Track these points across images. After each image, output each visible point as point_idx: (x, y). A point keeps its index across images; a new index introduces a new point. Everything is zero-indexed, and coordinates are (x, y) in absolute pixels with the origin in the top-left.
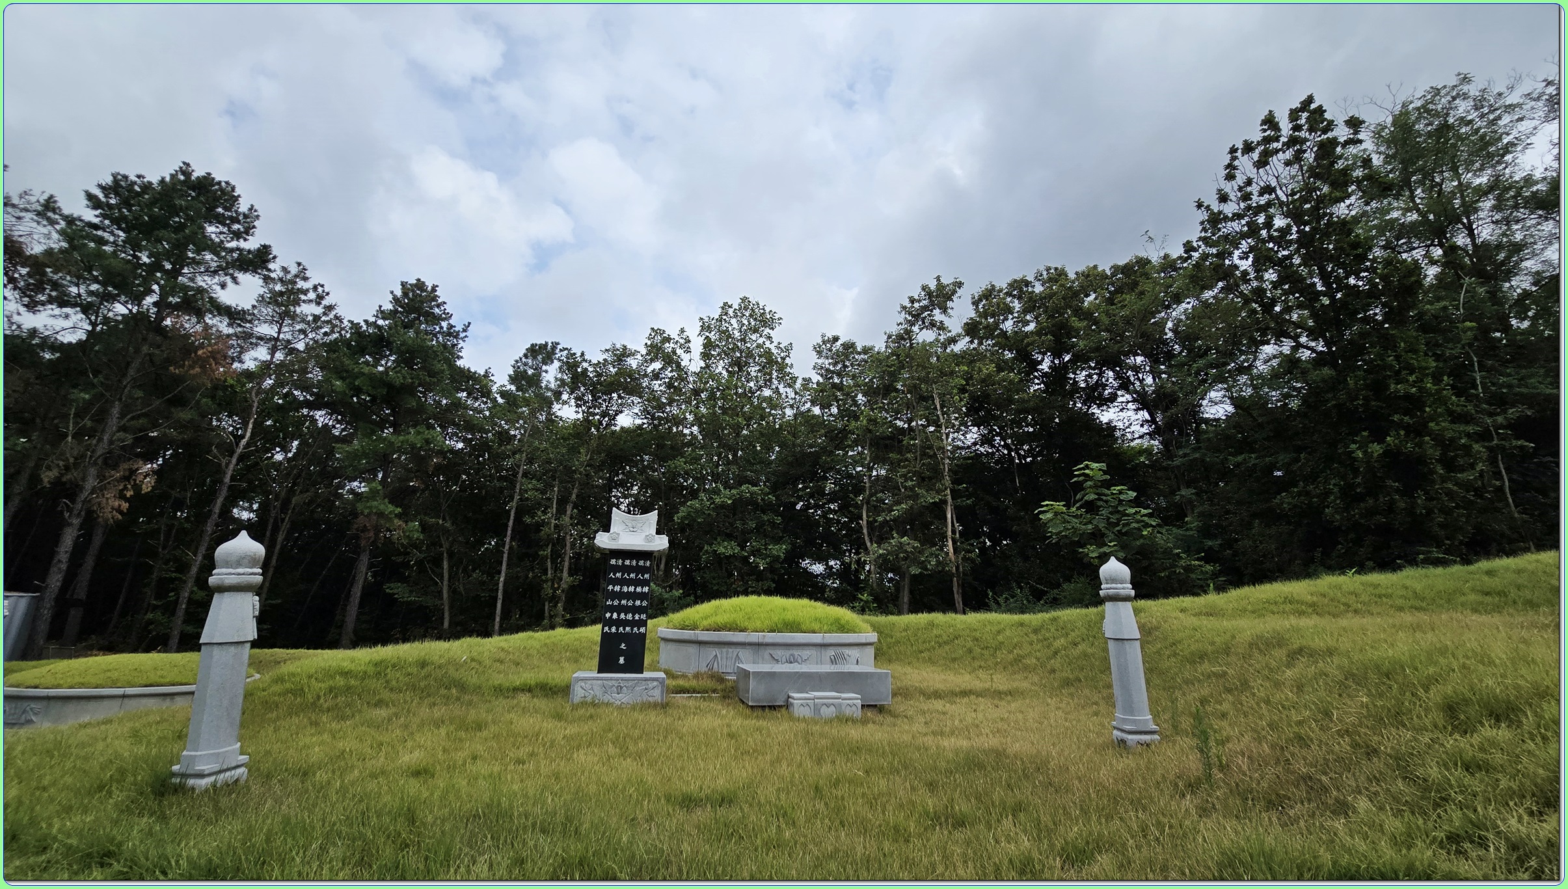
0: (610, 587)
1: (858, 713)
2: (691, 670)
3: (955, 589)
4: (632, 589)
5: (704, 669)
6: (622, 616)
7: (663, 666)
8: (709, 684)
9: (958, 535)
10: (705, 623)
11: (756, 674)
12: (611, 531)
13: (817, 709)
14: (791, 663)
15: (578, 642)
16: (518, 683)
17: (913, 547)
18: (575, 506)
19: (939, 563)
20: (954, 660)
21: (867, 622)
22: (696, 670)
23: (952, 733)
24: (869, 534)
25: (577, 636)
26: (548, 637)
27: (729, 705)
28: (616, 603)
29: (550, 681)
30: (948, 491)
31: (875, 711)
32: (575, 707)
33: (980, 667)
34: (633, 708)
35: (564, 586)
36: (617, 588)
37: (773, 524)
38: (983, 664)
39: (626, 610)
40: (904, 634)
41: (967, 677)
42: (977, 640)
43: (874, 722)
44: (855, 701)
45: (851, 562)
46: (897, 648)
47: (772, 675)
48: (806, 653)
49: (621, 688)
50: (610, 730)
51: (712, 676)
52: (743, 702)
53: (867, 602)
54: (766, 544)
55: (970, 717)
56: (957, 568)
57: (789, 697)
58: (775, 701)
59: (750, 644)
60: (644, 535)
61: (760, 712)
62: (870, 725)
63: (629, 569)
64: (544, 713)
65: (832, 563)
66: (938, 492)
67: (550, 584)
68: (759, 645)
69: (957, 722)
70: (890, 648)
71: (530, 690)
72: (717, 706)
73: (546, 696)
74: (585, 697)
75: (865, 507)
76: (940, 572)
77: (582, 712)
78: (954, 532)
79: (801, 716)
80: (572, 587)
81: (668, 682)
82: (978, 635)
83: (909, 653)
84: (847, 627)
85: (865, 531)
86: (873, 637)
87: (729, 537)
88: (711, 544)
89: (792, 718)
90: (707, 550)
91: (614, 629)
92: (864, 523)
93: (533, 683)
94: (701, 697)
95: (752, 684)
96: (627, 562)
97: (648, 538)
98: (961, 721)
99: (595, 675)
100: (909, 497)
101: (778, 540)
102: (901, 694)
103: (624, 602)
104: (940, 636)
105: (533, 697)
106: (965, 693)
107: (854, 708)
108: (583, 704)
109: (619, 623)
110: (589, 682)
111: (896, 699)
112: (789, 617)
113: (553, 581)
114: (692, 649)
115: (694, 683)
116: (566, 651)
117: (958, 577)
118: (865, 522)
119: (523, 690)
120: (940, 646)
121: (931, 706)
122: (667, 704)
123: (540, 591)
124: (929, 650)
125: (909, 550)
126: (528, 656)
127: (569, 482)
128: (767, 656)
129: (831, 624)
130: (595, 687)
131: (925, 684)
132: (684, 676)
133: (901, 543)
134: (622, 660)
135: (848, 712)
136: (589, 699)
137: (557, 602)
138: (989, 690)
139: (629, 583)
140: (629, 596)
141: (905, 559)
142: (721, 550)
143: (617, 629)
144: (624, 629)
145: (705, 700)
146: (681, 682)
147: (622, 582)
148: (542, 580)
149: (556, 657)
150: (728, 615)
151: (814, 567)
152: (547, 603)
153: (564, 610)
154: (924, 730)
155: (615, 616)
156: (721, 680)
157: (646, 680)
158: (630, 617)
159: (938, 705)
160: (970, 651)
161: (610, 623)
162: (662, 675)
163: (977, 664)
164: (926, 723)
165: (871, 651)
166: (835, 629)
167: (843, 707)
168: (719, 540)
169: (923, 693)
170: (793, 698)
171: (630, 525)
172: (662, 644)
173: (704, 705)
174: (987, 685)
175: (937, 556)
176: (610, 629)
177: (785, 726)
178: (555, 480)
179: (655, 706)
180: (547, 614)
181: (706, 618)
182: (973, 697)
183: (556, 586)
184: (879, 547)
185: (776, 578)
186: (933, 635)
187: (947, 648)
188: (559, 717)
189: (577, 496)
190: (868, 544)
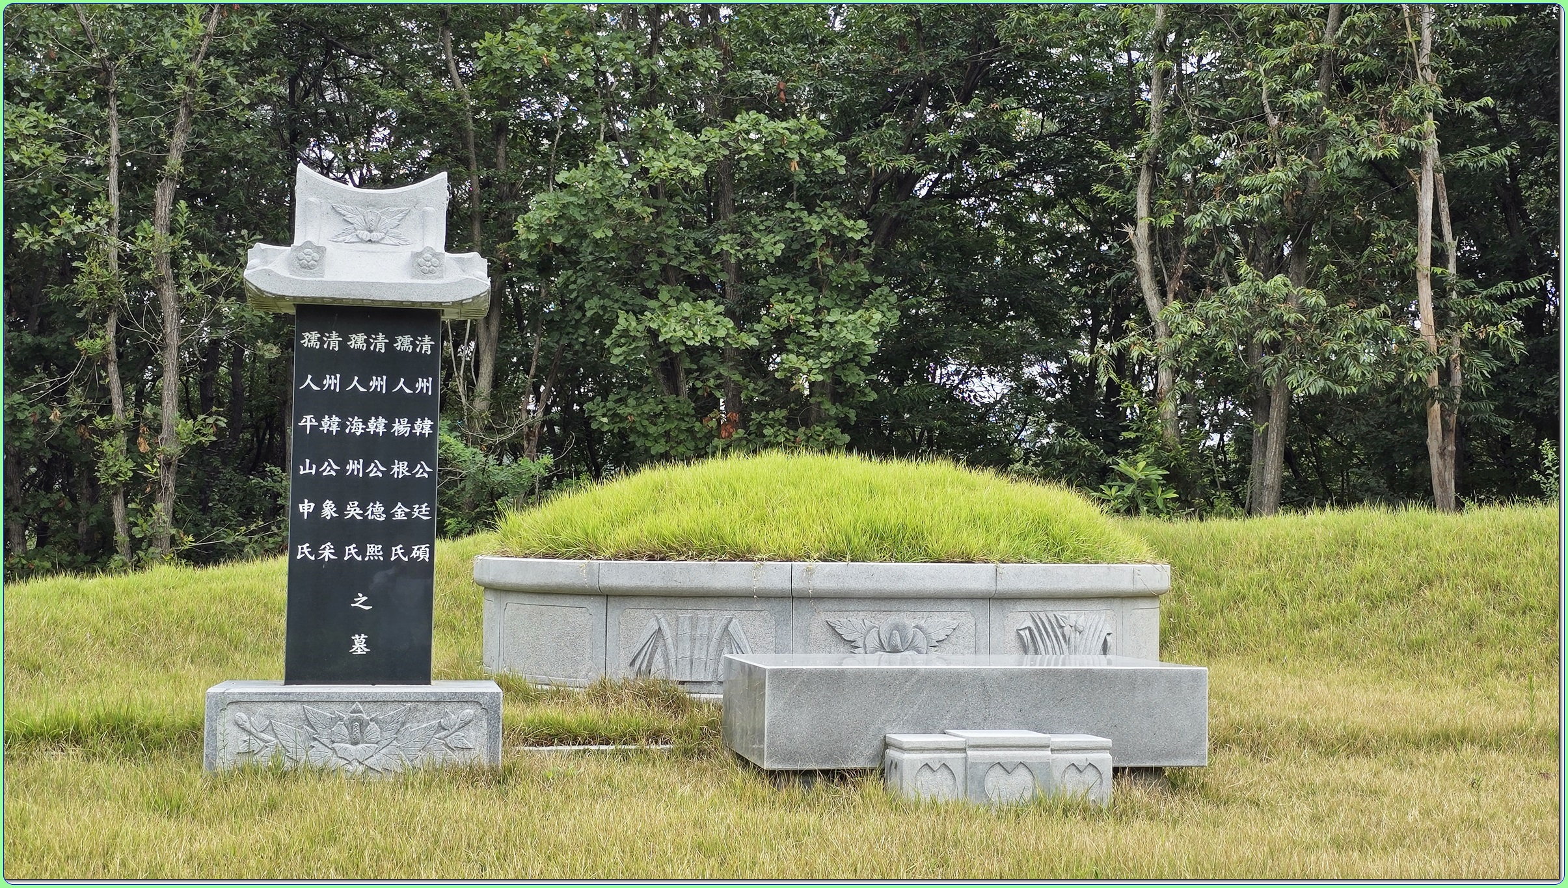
0: (308, 421)
1: (1104, 790)
2: (585, 676)
3: (1434, 443)
4: (377, 425)
5: (620, 672)
6: (353, 510)
7: (495, 669)
8: (638, 715)
9: (1452, 269)
10: (624, 535)
11: (784, 677)
12: (298, 240)
13: (973, 777)
14: (895, 650)
15: (224, 606)
16: (38, 719)
17: (1303, 308)
18: (184, 192)
19: (1385, 359)
20: (1416, 648)
21: (1143, 533)
22: (595, 677)
23: (1398, 841)
24: (1156, 273)
25: (217, 587)
26: (127, 592)
27: (702, 771)
28: (329, 469)
29: (138, 711)
30: (1430, 124)
31: (1155, 786)
32: (219, 782)
33: (1500, 666)
34: (404, 781)
35: (171, 448)
36: (331, 424)
37: (838, 243)
38: (1509, 658)
39: (365, 491)
40: (1258, 572)
41: (1456, 696)
42: (1496, 587)
43: (1152, 816)
44: (1093, 757)
45: (1094, 366)
46: (1234, 616)
47: (834, 680)
48: (939, 621)
49: (363, 724)
50: (333, 839)
51: (648, 694)
52: (746, 763)
53: (1145, 485)
54: (817, 311)
55: (1458, 801)
56: (1445, 373)
57: (886, 745)
58: (844, 757)
59: (766, 596)
60: (406, 253)
61: (797, 789)
62: (1140, 825)
63: (368, 363)
64: (125, 798)
65: (1032, 371)
66: (1396, 124)
67: (121, 440)
68: (794, 598)
69: (1414, 813)
70: (1211, 615)
71: (77, 738)
72: (664, 774)
73: (130, 754)
74: (250, 752)
75: (1144, 181)
76: (1390, 388)
77: (240, 792)
78: (1438, 257)
79: (926, 797)
80: (195, 453)
81: (508, 710)
82: (1499, 571)
83: (1272, 629)
84: (1070, 544)
85: (1143, 260)
86: (1158, 576)
87: (699, 287)
88: (639, 312)
89: (896, 805)
90: (625, 333)
91: (327, 552)
92: (1139, 235)
93: (86, 717)
94: (614, 755)
95: (772, 709)
96: (358, 341)
97: (421, 265)
98: (1426, 813)
99: (279, 687)
100: (1298, 143)
101: (857, 296)
102: (1240, 742)
103: (354, 467)
104: (1375, 577)
105: (89, 757)
106: (1444, 740)
107: (1090, 776)
108: (247, 772)
109: (342, 532)
110: (261, 709)
111: (1223, 756)
112: (888, 513)
113: (133, 435)
114: (585, 615)
115: (591, 714)
116: (186, 633)
117: (1448, 399)
118: (1143, 230)
119: (56, 738)
120: (1374, 607)
121: (1335, 773)
122: (510, 771)
123: (91, 467)
124: (1336, 620)
125: (1291, 317)
126: (66, 646)
127: (154, 111)
128: (817, 629)
129: (1023, 536)
130: (279, 725)
131: (1320, 714)
132: (561, 695)
133: (1264, 296)
134: (359, 645)
135: (1072, 786)
136: (264, 759)
137: (150, 500)
138: (1522, 730)
139: (368, 406)
140: (368, 447)
141: (1274, 346)
142: (672, 330)
143: (339, 551)
144: (362, 551)
145: (626, 758)
146: (551, 712)
147: (343, 404)
148: (96, 431)
149: (156, 650)
150: (693, 511)
151: (975, 385)
152: (118, 505)
153: (176, 522)
154: (1308, 834)
155: (329, 510)
156: (675, 702)
157: (439, 700)
158: (376, 511)
159: (1359, 770)
160: (1471, 620)
161: (316, 530)
162: (492, 687)
163: (1489, 657)
164: (1316, 819)
165: (1149, 619)
166: (1034, 549)
167: (1057, 774)
168: (664, 295)
169: (1309, 738)
170: (901, 749)
171: (357, 220)
172: (490, 605)
173: (623, 773)
174: (1519, 716)
175: (1380, 337)
176: (315, 550)
177: (874, 823)
178: (104, 106)
179: (472, 775)
180: (121, 536)
181: (625, 520)
182: (1469, 752)
183: (144, 447)
184: (1188, 309)
185: (852, 415)
186: (1351, 575)
187: (1396, 612)
188: (173, 808)
189: (187, 159)
190: (1153, 302)
